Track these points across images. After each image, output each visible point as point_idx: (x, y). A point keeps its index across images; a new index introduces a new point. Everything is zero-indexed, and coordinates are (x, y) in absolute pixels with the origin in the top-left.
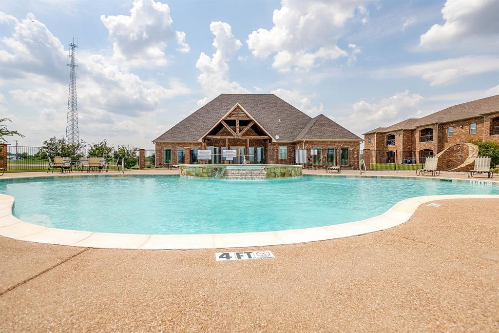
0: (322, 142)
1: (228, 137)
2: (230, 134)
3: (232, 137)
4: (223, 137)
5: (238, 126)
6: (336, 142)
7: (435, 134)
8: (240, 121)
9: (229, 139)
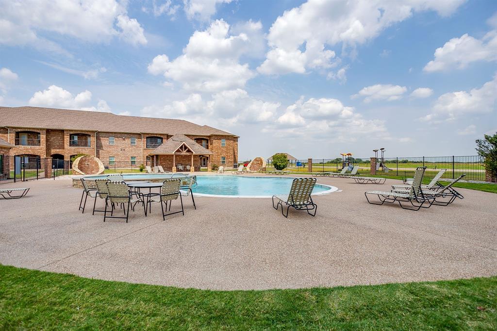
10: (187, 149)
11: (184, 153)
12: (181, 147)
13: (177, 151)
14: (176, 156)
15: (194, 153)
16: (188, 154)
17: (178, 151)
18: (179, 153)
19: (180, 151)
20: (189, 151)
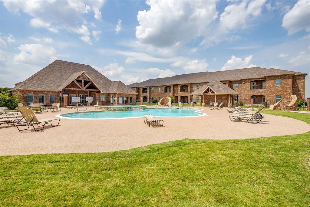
0: (124, 94)
1: (78, 89)
2: (79, 88)
3: (80, 89)
4: (75, 89)
5: (83, 83)
6: (128, 94)
7: (148, 91)
8: (84, 81)
9: (78, 91)
10: (211, 91)
11: (210, 93)
12: (208, 90)
13: (204, 93)
14: (205, 96)
15: (216, 93)
16: (212, 94)
17: (206, 92)
18: (206, 94)
19: (207, 93)
20: (213, 92)
